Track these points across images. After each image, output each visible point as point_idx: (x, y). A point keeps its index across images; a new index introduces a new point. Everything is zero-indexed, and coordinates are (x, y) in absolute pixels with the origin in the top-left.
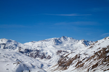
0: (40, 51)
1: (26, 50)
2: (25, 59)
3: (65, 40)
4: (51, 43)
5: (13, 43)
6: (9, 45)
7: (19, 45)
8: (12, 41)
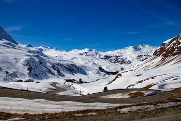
0: (120, 57)
1: (105, 56)
2: (103, 63)
3: (143, 47)
4: (130, 50)
5: (94, 52)
6: (90, 53)
7: (99, 53)
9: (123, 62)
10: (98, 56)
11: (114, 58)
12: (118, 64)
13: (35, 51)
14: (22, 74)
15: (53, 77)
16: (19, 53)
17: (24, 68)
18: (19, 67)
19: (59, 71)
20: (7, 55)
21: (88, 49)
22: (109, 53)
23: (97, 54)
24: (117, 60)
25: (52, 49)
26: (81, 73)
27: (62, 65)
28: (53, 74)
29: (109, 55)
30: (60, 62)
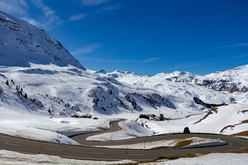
9: (234, 89)
10: (193, 81)
11: (219, 84)
12: (226, 92)
13: (105, 78)
14: (86, 108)
15: (126, 112)
16: (84, 81)
17: (88, 100)
18: (84, 99)
19: (134, 104)
20: (70, 84)
21: (179, 72)
22: (211, 76)
23: (192, 78)
24: (223, 86)
25: (130, 74)
26: (167, 106)
27: (140, 95)
28: (126, 107)
29: (210, 80)
30: (137, 92)
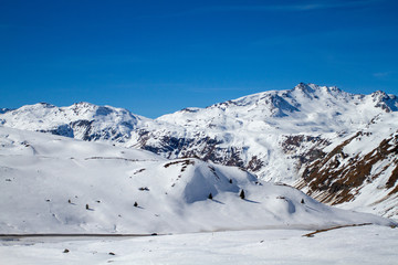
0: (221, 142)
1: (166, 139)
3: (309, 96)
4: (258, 112)
5: (117, 119)
6: (104, 125)
7: (139, 122)
8: (111, 111)
9: (234, 162)
10: (135, 135)
11: (200, 148)
21: (93, 108)
24: (210, 153)
29: (180, 135)
